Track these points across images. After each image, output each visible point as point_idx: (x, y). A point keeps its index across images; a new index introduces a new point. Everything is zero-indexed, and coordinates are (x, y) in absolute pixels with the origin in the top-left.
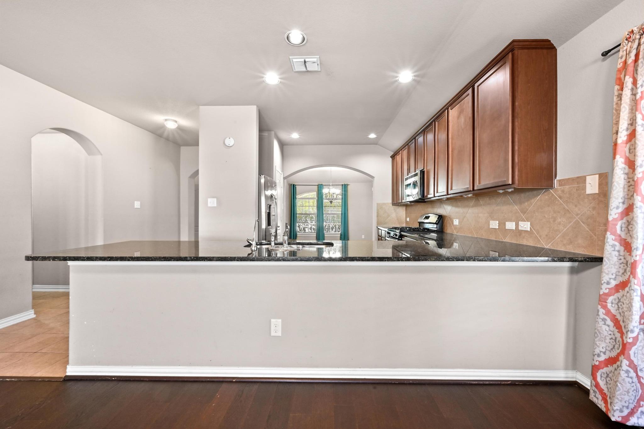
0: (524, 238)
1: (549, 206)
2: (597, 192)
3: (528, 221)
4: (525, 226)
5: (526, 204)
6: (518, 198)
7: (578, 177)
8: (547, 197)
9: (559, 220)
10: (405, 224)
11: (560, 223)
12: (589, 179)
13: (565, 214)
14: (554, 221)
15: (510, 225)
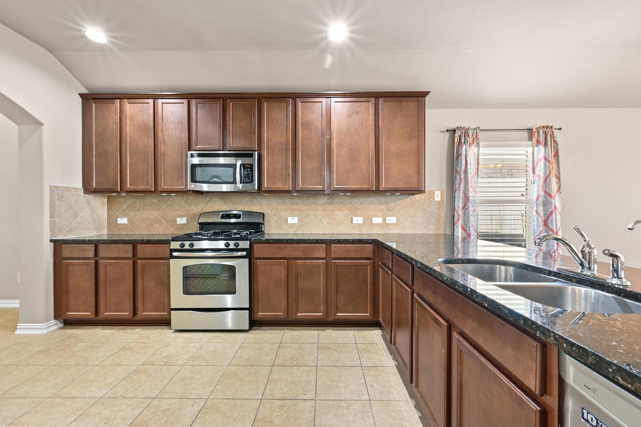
0: (390, 228)
1: (411, 206)
2: (440, 200)
3: (394, 217)
4: (391, 220)
5: (392, 204)
6: (384, 199)
7: (429, 191)
8: (409, 201)
9: (418, 215)
10: (106, 228)
11: (419, 217)
12: (436, 193)
13: (422, 211)
14: (415, 216)
15: (377, 220)
